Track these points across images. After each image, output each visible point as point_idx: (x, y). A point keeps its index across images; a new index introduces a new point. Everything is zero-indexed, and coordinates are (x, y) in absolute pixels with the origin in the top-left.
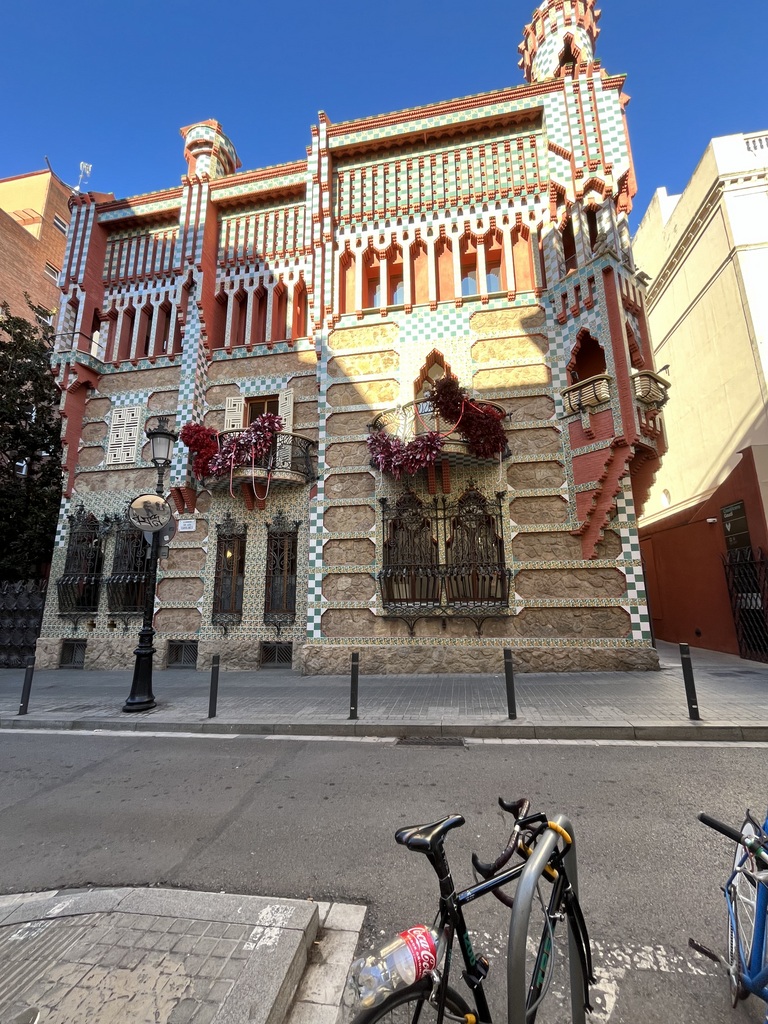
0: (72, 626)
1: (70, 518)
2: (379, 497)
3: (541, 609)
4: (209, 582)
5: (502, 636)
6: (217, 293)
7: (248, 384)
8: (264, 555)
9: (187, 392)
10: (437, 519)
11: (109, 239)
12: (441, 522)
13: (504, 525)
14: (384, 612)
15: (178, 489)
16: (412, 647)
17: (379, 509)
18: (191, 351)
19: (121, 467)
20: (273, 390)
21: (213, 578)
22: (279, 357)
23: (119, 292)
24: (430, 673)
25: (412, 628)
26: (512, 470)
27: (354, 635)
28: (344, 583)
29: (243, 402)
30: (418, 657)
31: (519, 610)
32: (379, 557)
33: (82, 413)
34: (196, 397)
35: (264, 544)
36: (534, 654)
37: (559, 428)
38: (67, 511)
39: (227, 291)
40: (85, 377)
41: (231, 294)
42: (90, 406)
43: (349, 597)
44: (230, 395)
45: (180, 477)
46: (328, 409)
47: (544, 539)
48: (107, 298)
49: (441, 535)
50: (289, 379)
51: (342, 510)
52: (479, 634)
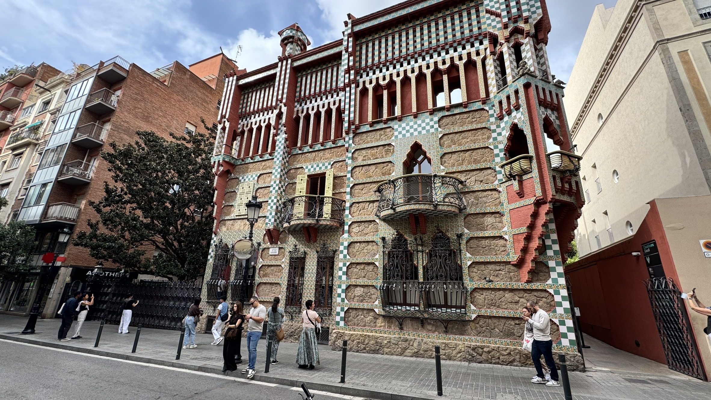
0: (213, 308)
1: (216, 246)
2: (381, 236)
3: (490, 317)
4: (284, 286)
5: (462, 334)
6: (294, 116)
7: (310, 167)
8: (315, 271)
9: (276, 173)
10: (418, 251)
11: (243, 93)
12: (420, 254)
13: (462, 256)
14: (383, 313)
15: (269, 230)
16: (400, 337)
17: (381, 244)
18: (279, 150)
19: (242, 217)
20: (323, 170)
21: (286, 284)
22: (327, 150)
23: (246, 120)
24: (412, 356)
25: (401, 324)
26: (468, 218)
27: (365, 326)
28: (359, 291)
29: (306, 177)
30: (405, 345)
31: (474, 316)
32: (381, 276)
33: (225, 187)
34: (281, 176)
35: (315, 263)
36: (485, 350)
37: (500, 189)
38: (214, 242)
39: (300, 115)
40: (227, 167)
41: (302, 116)
42: (229, 183)
43: (362, 301)
44: (300, 174)
45: (270, 223)
46: (352, 181)
47: (491, 267)
48: (240, 124)
49: (420, 262)
50: (332, 163)
51: (358, 244)
52: (446, 332)
